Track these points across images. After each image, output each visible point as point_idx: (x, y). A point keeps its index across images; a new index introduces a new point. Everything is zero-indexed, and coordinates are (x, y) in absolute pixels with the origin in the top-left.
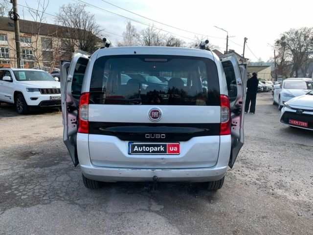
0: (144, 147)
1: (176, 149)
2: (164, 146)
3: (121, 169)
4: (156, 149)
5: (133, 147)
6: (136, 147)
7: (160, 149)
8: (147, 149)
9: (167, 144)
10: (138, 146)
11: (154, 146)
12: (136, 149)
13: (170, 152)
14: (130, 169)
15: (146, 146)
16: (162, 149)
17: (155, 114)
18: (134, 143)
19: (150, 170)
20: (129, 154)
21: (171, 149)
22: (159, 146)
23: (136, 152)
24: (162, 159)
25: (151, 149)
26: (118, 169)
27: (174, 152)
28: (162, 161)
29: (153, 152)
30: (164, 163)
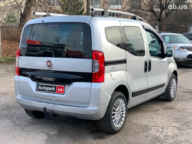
0: (44, 87)
1: (61, 90)
2: (55, 87)
3: (32, 101)
4: (50, 89)
5: (39, 86)
6: (40, 86)
7: (52, 89)
8: (46, 88)
9: (57, 86)
10: (42, 86)
11: (49, 86)
12: (40, 88)
13: (58, 92)
14: (36, 102)
15: (46, 86)
16: (54, 89)
17: (49, 64)
18: (40, 84)
19: (46, 103)
20: (36, 91)
21: (59, 90)
22: (52, 87)
23: (39, 90)
24: (54, 96)
25: (48, 89)
26: (30, 101)
27: (60, 92)
28: (53, 98)
29: (49, 91)
30: (55, 100)
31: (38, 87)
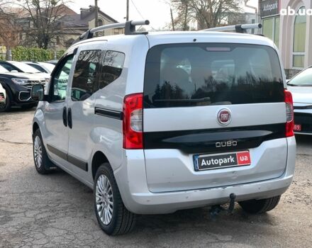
0: (212, 160)
1: (246, 159)
2: (234, 156)
3: (187, 192)
4: (226, 161)
5: (200, 160)
6: (203, 161)
7: (230, 160)
8: (216, 162)
9: (236, 153)
10: (206, 159)
11: (223, 157)
12: (204, 163)
14: (198, 191)
15: (215, 158)
16: (232, 160)
17: (225, 116)
18: (201, 156)
19: (220, 188)
20: (196, 170)
21: (242, 159)
22: (227, 157)
23: (204, 167)
24: (233, 172)
25: (220, 161)
26: (184, 192)
27: (244, 162)
28: (233, 175)
29: (223, 164)
30: (235, 178)
31: (200, 162)
